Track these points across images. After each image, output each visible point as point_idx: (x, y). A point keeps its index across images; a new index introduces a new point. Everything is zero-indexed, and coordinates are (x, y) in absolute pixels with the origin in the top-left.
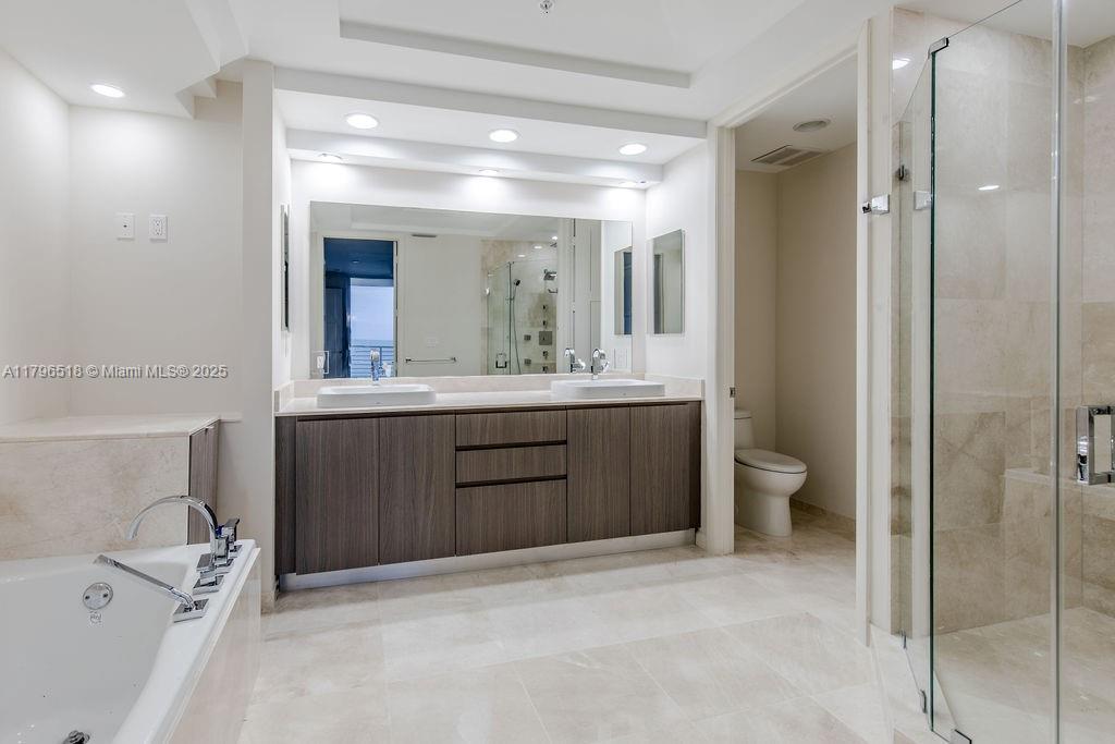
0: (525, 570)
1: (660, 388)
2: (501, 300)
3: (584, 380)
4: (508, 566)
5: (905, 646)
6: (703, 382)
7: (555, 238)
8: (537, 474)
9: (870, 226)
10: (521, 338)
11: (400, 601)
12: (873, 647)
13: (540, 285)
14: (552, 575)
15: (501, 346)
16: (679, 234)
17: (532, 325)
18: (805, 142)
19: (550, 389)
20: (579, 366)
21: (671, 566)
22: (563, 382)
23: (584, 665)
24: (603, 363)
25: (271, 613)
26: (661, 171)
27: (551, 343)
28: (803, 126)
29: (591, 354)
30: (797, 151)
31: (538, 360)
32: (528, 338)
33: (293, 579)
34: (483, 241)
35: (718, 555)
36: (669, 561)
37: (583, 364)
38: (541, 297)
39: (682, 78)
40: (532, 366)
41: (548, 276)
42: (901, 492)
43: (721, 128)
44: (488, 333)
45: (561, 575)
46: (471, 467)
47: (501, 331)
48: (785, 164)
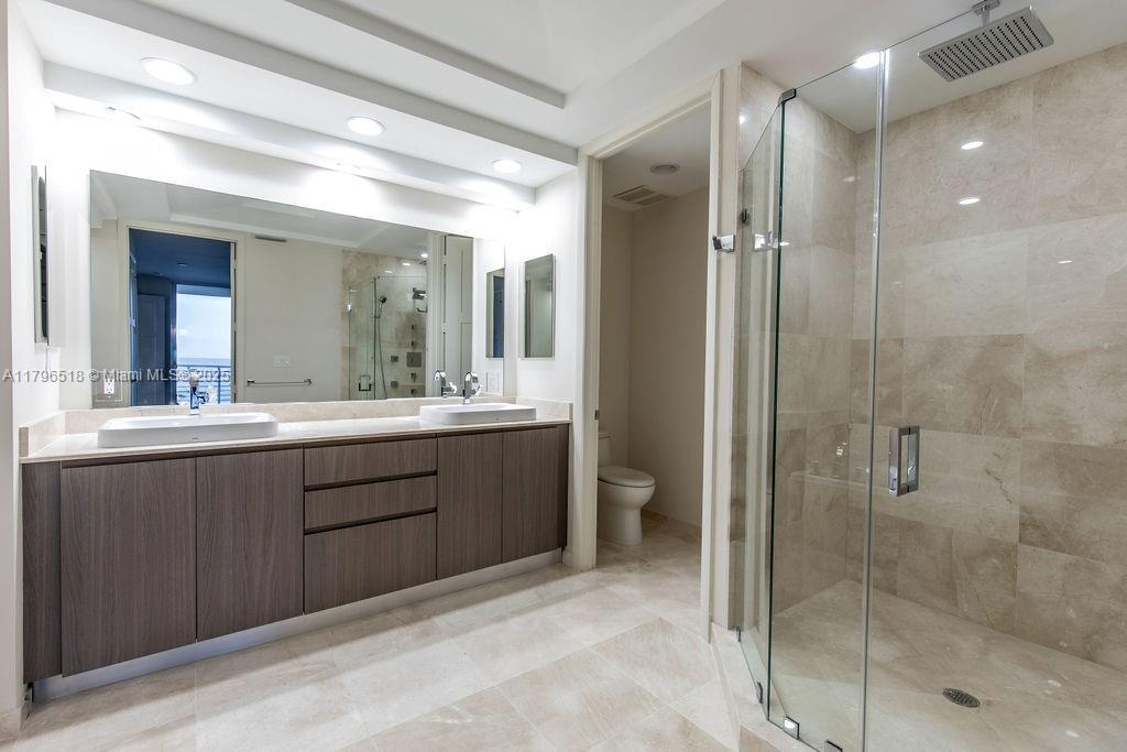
0: (389, 616)
1: (532, 412)
2: (365, 318)
3: (457, 405)
4: (368, 615)
5: (740, 640)
6: (571, 405)
7: (424, 256)
8: (402, 510)
9: (719, 262)
10: (387, 359)
11: (227, 684)
12: (714, 642)
13: (408, 302)
14: (420, 618)
15: (365, 366)
16: (550, 259)
17: (400, 346)
18: (657, 184)
19: (417, 414)
20: (450, 389)
21: (541, 589)
22: (433, 407)
23: (456, 721)
24: (474, 386)
25: (14, 740)
26: (535, 193)
27: (420, 366)
28: (658, 168)
29: (462, 377)
30: (651, 192)
31: (405, 381)
32: (395, 359)
33: (58, 683)
34: (344, 251)
35: (582, 571)
36: (539, 584)
37: (454, 387)
38: (410, 316)
39: (558, 98)
40: (399, 389)
41: (417, 295)
42: (738, 503)
43: (591, 158)
44: (350, 353)
45: (429, 617)
46: (324, 509)
47: (365, 352)
48: (638, 203)
